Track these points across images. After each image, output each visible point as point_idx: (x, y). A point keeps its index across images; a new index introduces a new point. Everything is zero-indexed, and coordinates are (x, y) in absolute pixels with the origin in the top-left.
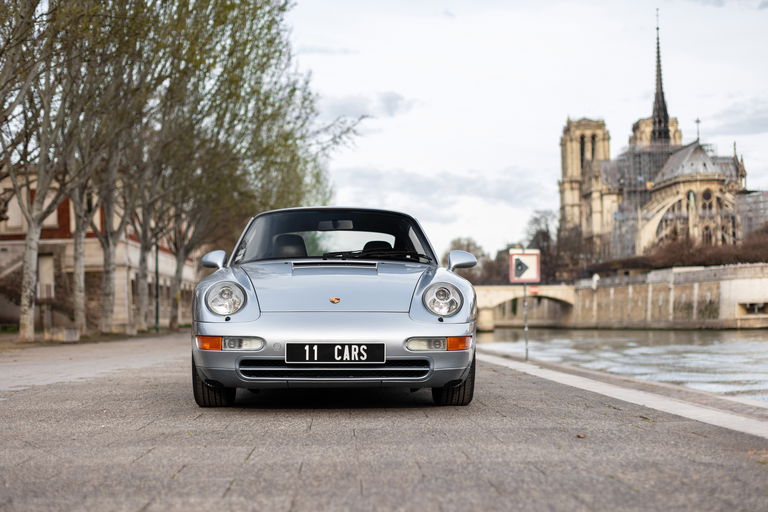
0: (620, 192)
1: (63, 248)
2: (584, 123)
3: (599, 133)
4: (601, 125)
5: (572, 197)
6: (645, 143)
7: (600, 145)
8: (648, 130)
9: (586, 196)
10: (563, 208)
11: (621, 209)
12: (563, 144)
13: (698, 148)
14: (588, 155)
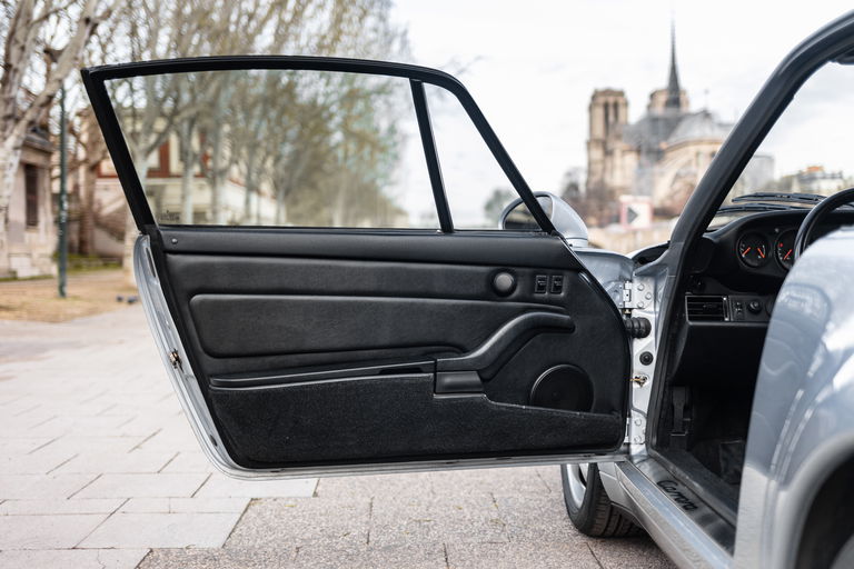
0: (639, 151)
1: (163, 187)
2: (608, 92)
3: (621, 101)
4: (621, 94)
5: (598, 154)
6: (659, 110)
7: (621, 111)
8: (662, 99)
9: (608, 153)
10: (590, 164)
11: (640, 166)
12: (591, 108)
13: (706, 115)
14: (611, 118)
